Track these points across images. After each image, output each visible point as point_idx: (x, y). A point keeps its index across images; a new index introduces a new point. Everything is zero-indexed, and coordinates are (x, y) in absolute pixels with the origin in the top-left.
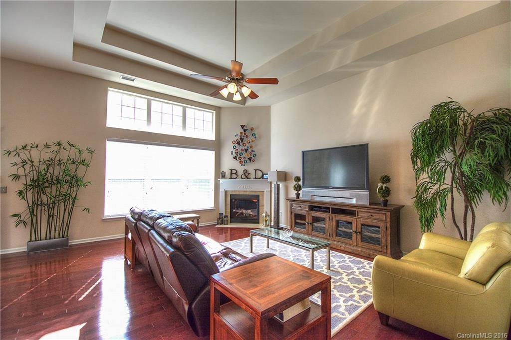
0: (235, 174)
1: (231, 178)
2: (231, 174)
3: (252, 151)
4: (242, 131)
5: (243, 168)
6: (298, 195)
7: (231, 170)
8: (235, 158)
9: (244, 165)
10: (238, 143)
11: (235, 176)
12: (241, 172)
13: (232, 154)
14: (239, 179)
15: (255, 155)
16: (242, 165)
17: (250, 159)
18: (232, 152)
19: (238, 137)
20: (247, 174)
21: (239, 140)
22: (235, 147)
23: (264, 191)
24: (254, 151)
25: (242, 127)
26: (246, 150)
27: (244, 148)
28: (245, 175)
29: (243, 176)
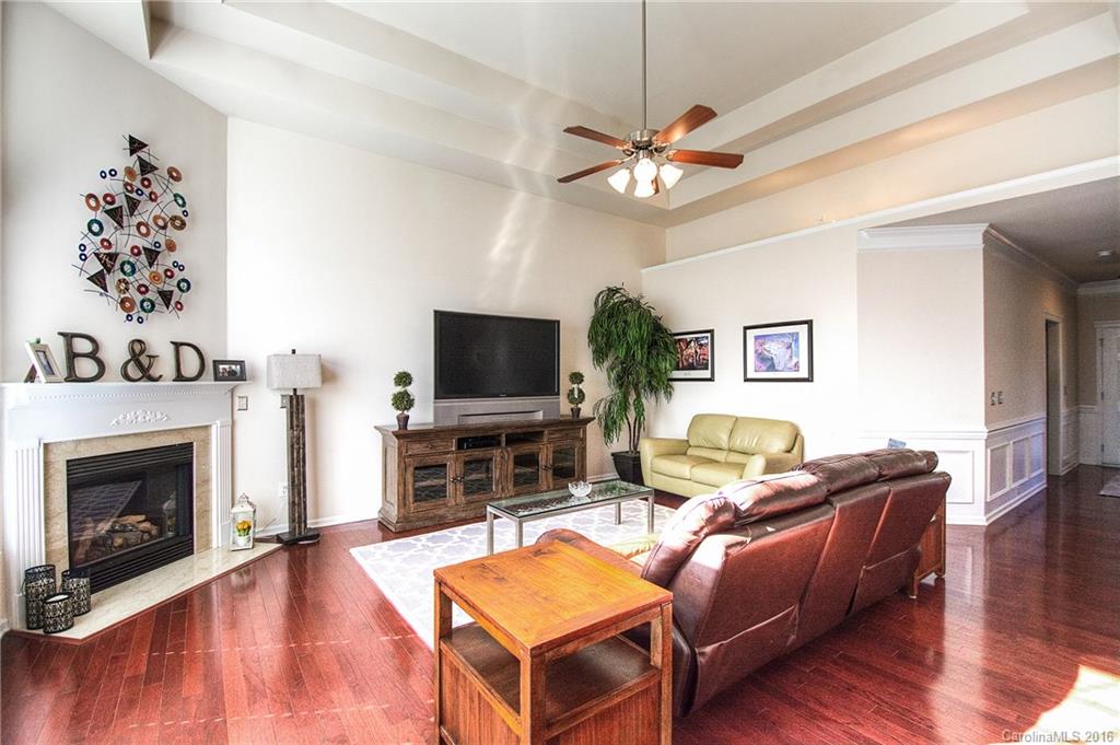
0: (93, 355)
1: (72, 377)
2: (72, 356)
3: (176, 264)
4: (132, 162)
5: (134, 331)
6: (404, 421)
7: (69, 337)
8: (98, 279)
9: (140, 321)
10: (115, 214)
11: (86, 367)
12: (115, 353)
13: (83, 257)
14: (113, 384)
15: (184, 285)
16: (129, 318)
17: (166, 297)
18: (82, 247)
19: (115, 186)
20: (145, 361)
21: (121, 201)
22: (95, 228)
23: (207, 427)
24: (181, 268)
25: (135, 145)
26: (152, 255)
27: (141, 243)
28: (139, 365)
29: (133, 371)
